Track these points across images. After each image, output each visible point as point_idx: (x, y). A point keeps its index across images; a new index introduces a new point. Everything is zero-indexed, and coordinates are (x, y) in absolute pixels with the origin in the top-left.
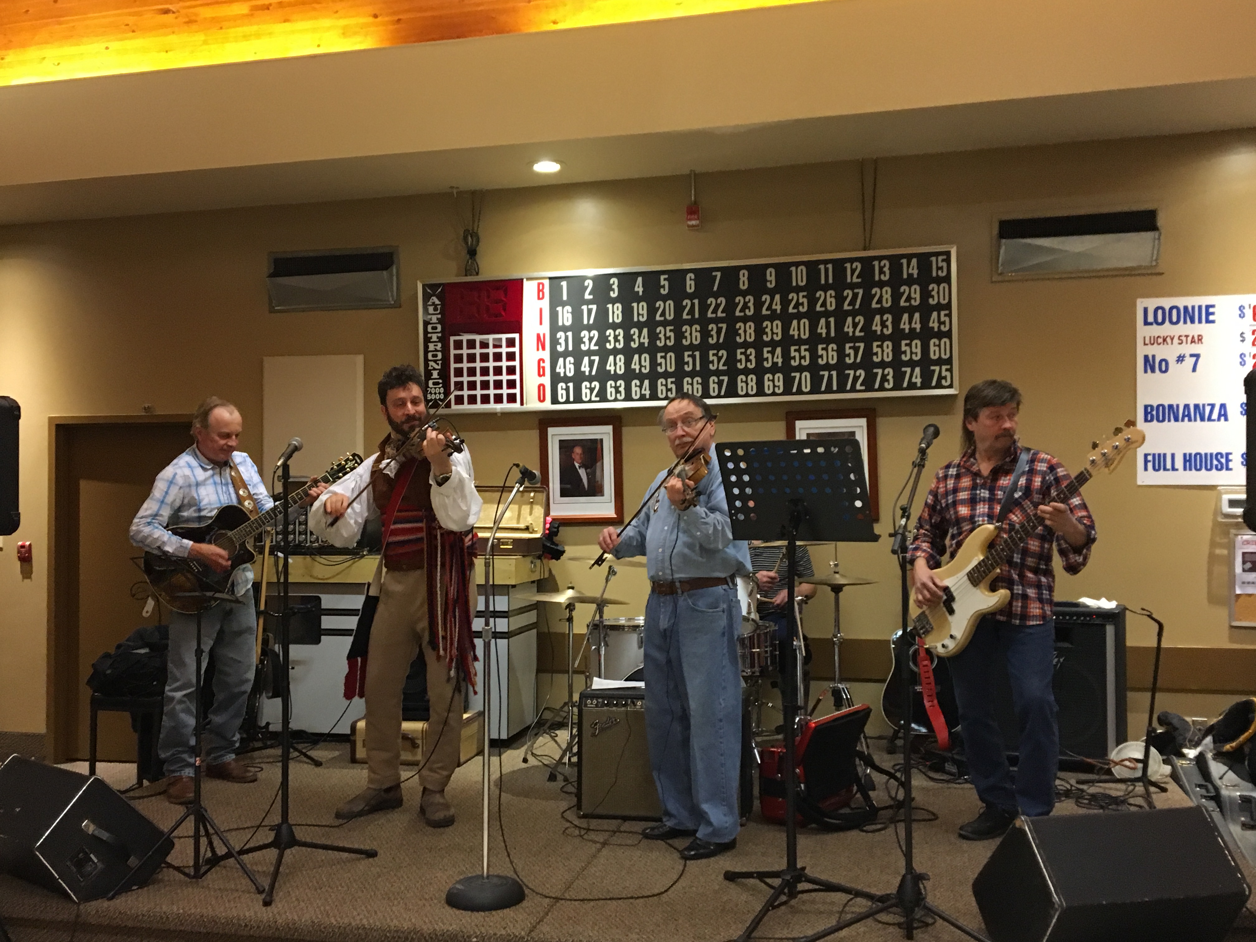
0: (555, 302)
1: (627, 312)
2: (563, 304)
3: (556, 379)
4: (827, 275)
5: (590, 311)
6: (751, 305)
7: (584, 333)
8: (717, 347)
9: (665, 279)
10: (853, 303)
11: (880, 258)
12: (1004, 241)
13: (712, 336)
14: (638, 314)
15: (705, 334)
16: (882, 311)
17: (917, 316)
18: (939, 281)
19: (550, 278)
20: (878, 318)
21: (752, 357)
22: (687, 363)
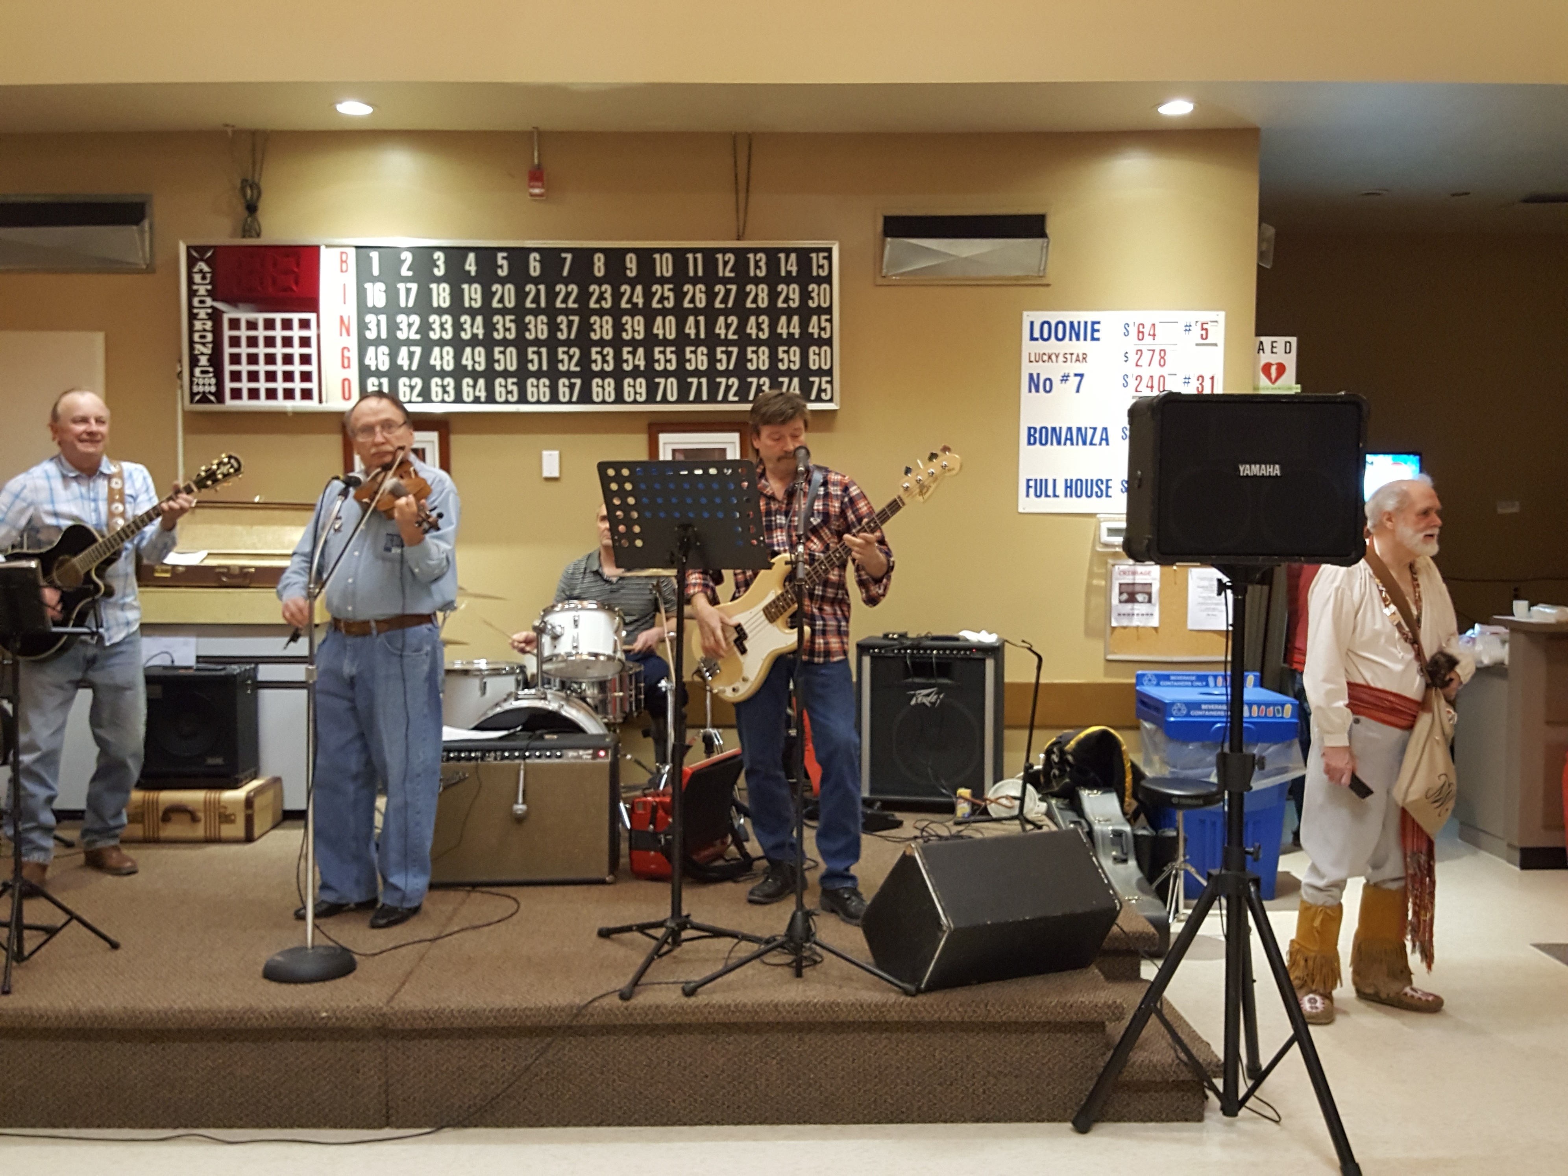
0: (363, 275)
1: (457, 295)
2: (374, 280)
3: (365, 372)
4: (696, 266)
5: (408, 291)
6: (608, 295)
7: (401, 318)
8: (568, 343)
9: (504, 258)
10: (725, 300)
11: (756, 251)
12: (889, 239)
13: (561, 330)
14: (471, 299)
15: (554, 327)
16: (758, 312)
17: (796, 319)
18: (820, 280)
19: (357, 247)
20: (753, 319)
21: (610, 358)
22: (532, 361)
